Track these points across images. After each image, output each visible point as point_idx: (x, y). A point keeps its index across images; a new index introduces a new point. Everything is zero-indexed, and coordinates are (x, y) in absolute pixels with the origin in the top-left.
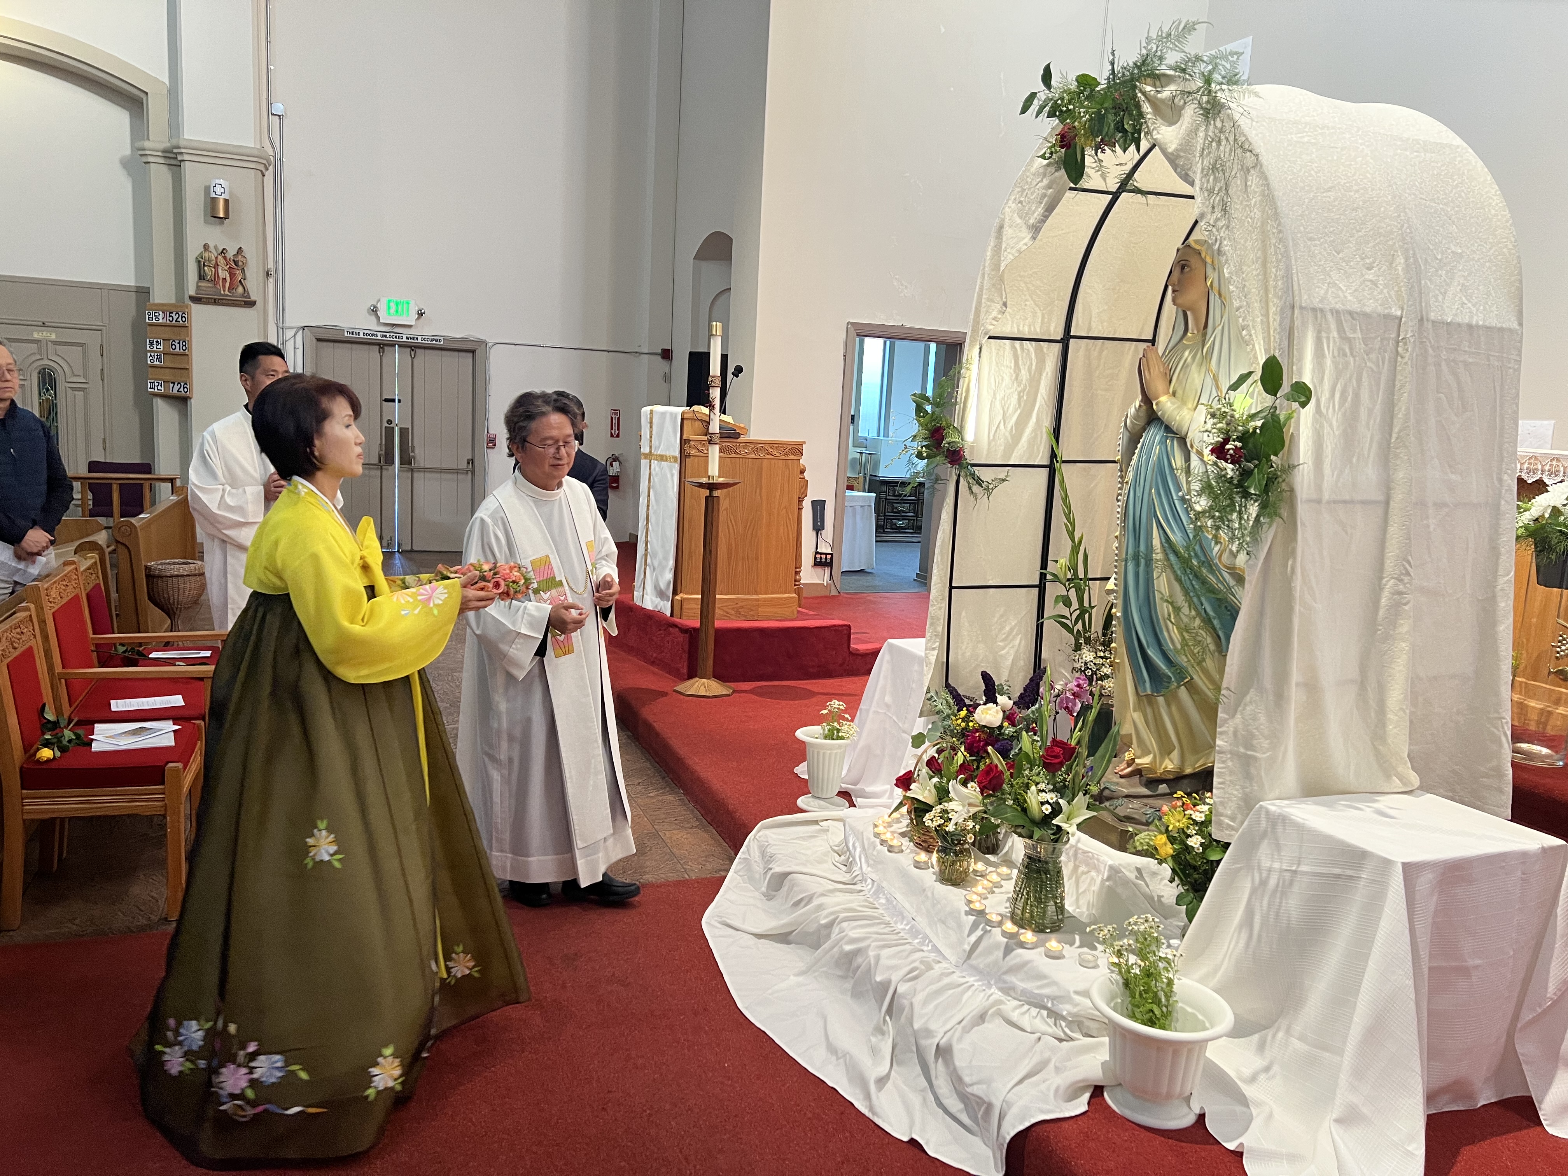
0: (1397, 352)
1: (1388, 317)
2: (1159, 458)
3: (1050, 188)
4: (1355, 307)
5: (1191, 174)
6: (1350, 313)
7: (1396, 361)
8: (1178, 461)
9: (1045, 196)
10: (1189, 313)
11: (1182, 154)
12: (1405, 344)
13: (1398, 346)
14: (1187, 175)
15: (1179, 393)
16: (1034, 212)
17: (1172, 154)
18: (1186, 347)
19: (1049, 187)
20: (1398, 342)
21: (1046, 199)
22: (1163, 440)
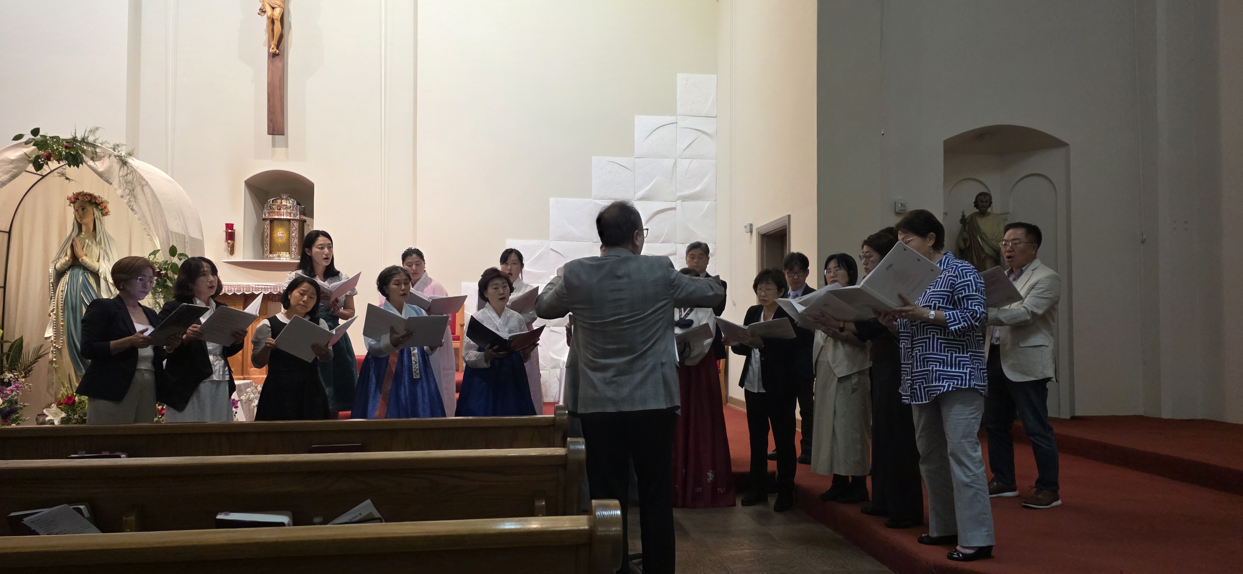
0: (185, 245)
1: (183, 235)
2: (82, 280)
4: (177, 231)
5: (110, 180)
6: (177, 233)
7: (185, 248)
8: (92, 281)
9: (11, 172)
10: (83, 226)
11: (106, 173)
12: (187, 243)
13: (185, 243)
14: (108, 180)
15: (89, 255)
17: (101, 172)
18: (84, 239)
20: (185, 242)
22: (83, 273)
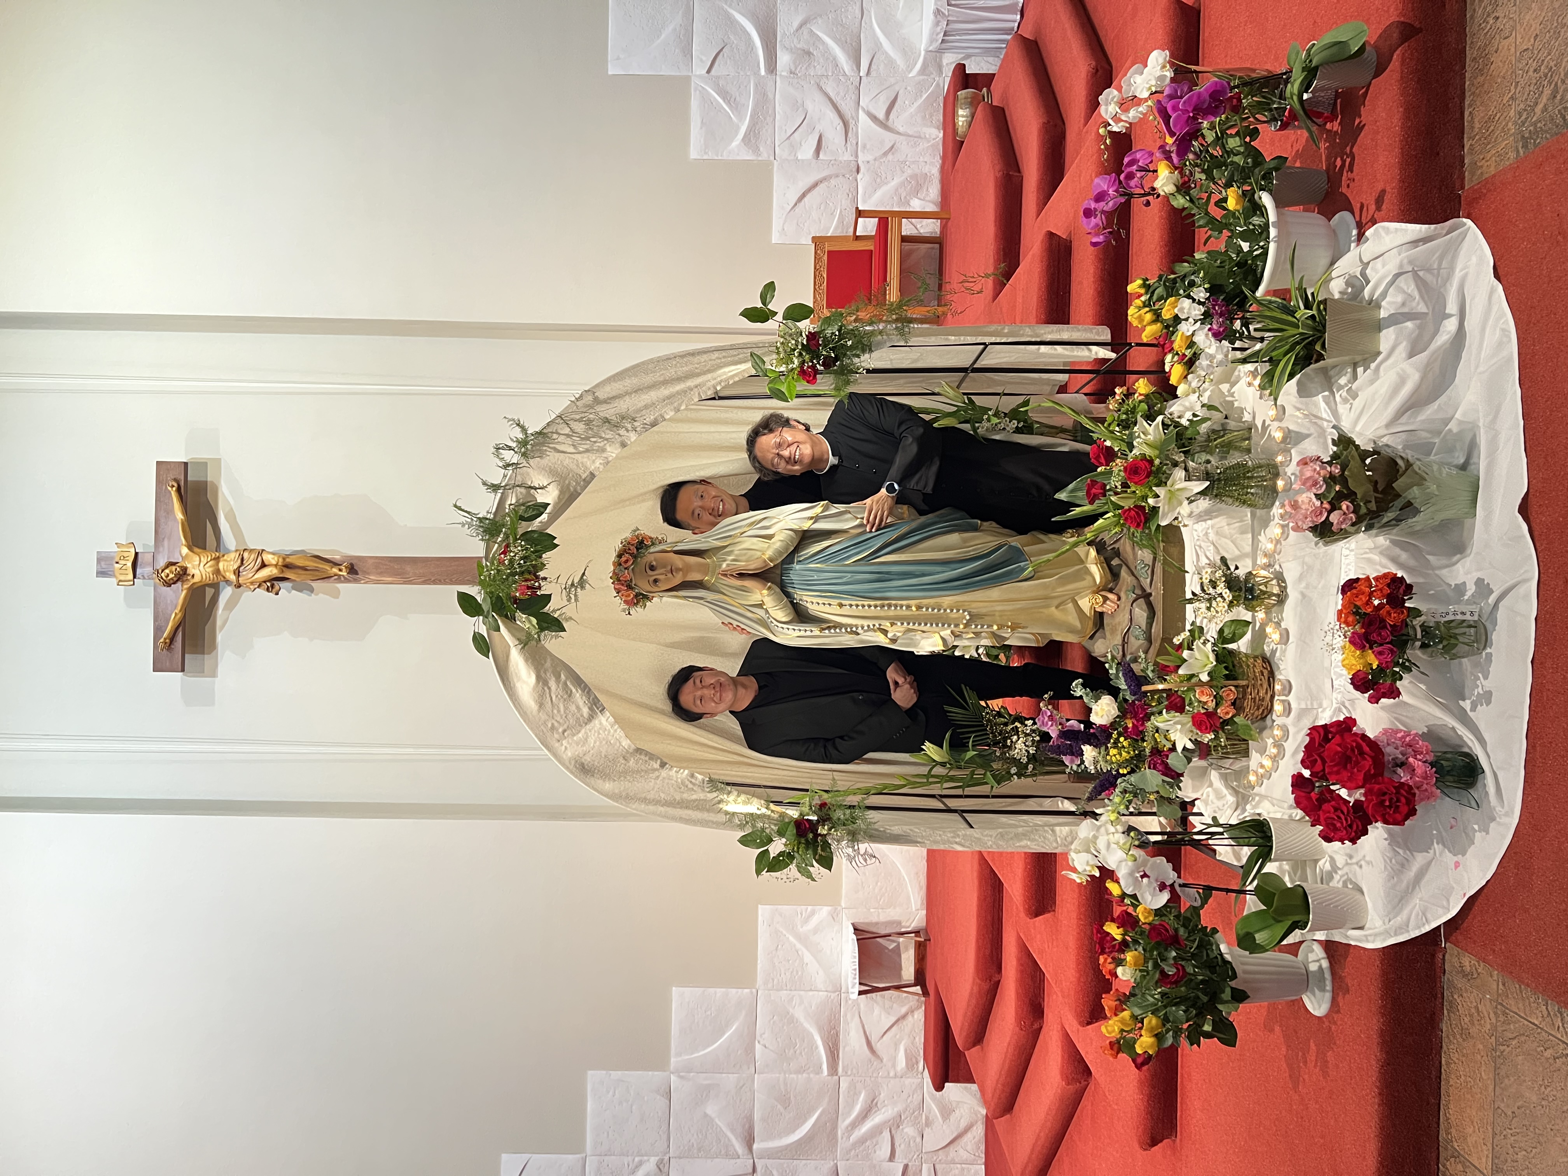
2: (814, 565)
3: (560, 676)
9: (565, 684)
16: (578, 708)
17: (565, 497)
19: (558, 678)
21: (568, 683)
